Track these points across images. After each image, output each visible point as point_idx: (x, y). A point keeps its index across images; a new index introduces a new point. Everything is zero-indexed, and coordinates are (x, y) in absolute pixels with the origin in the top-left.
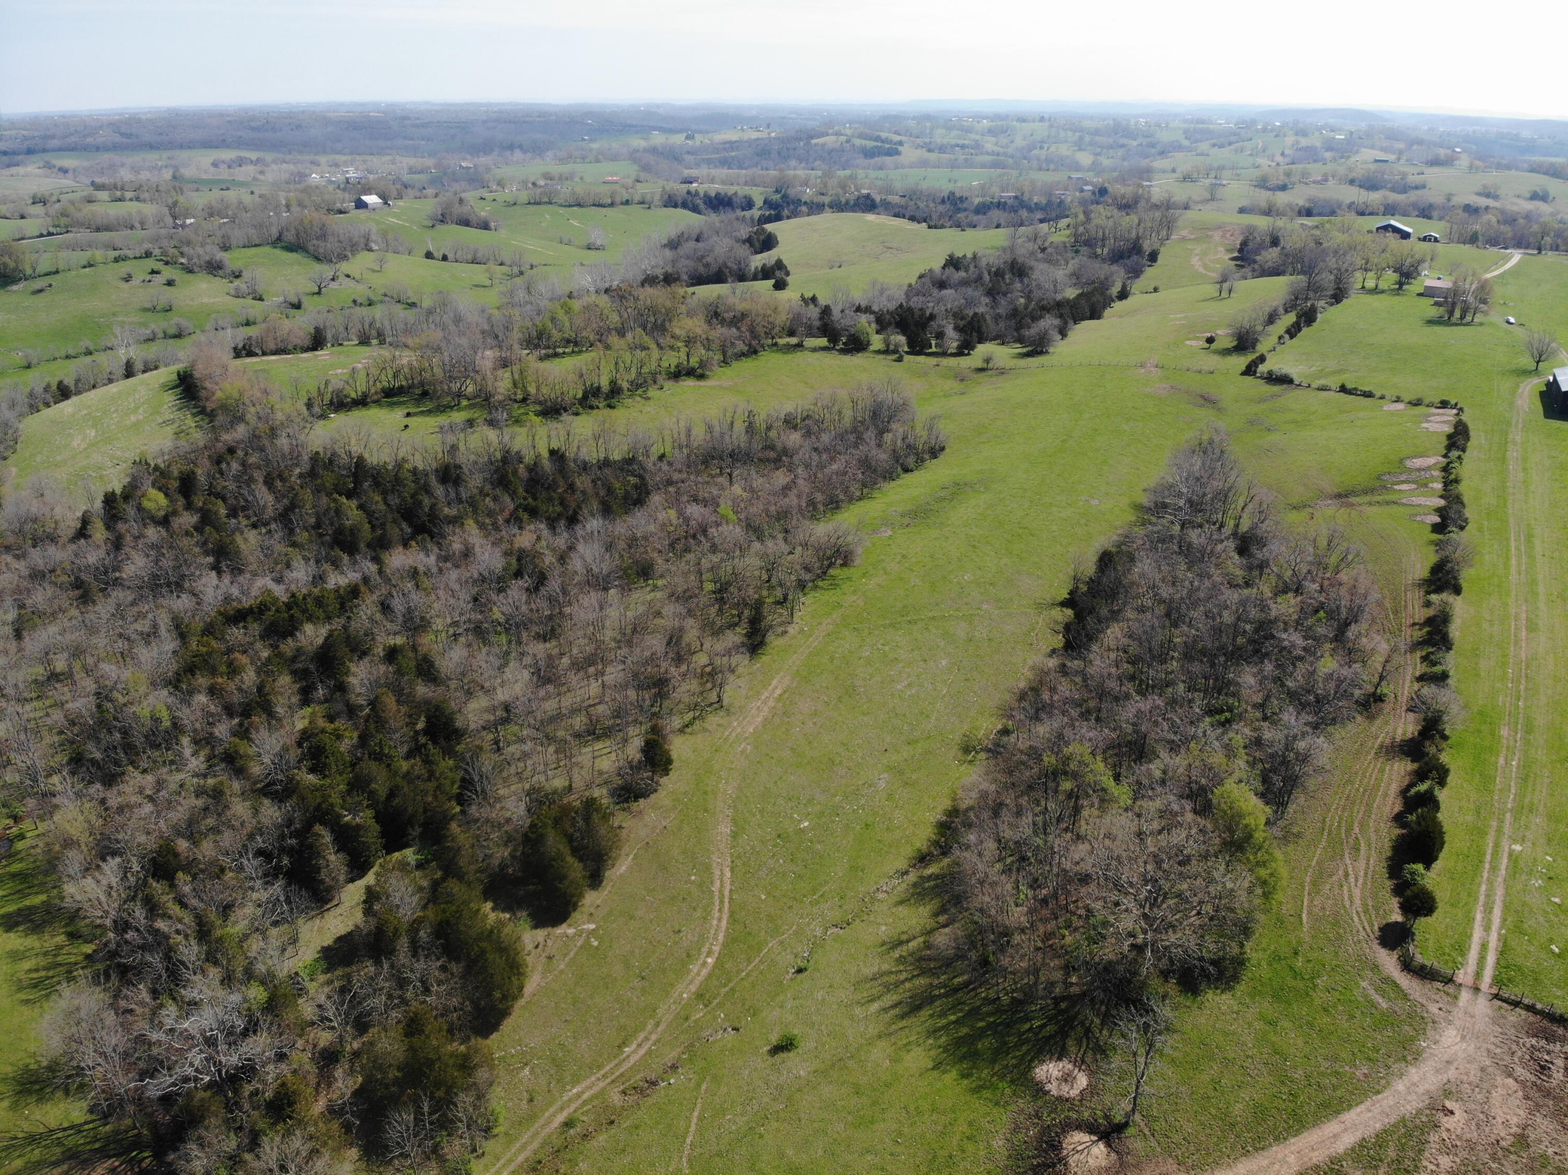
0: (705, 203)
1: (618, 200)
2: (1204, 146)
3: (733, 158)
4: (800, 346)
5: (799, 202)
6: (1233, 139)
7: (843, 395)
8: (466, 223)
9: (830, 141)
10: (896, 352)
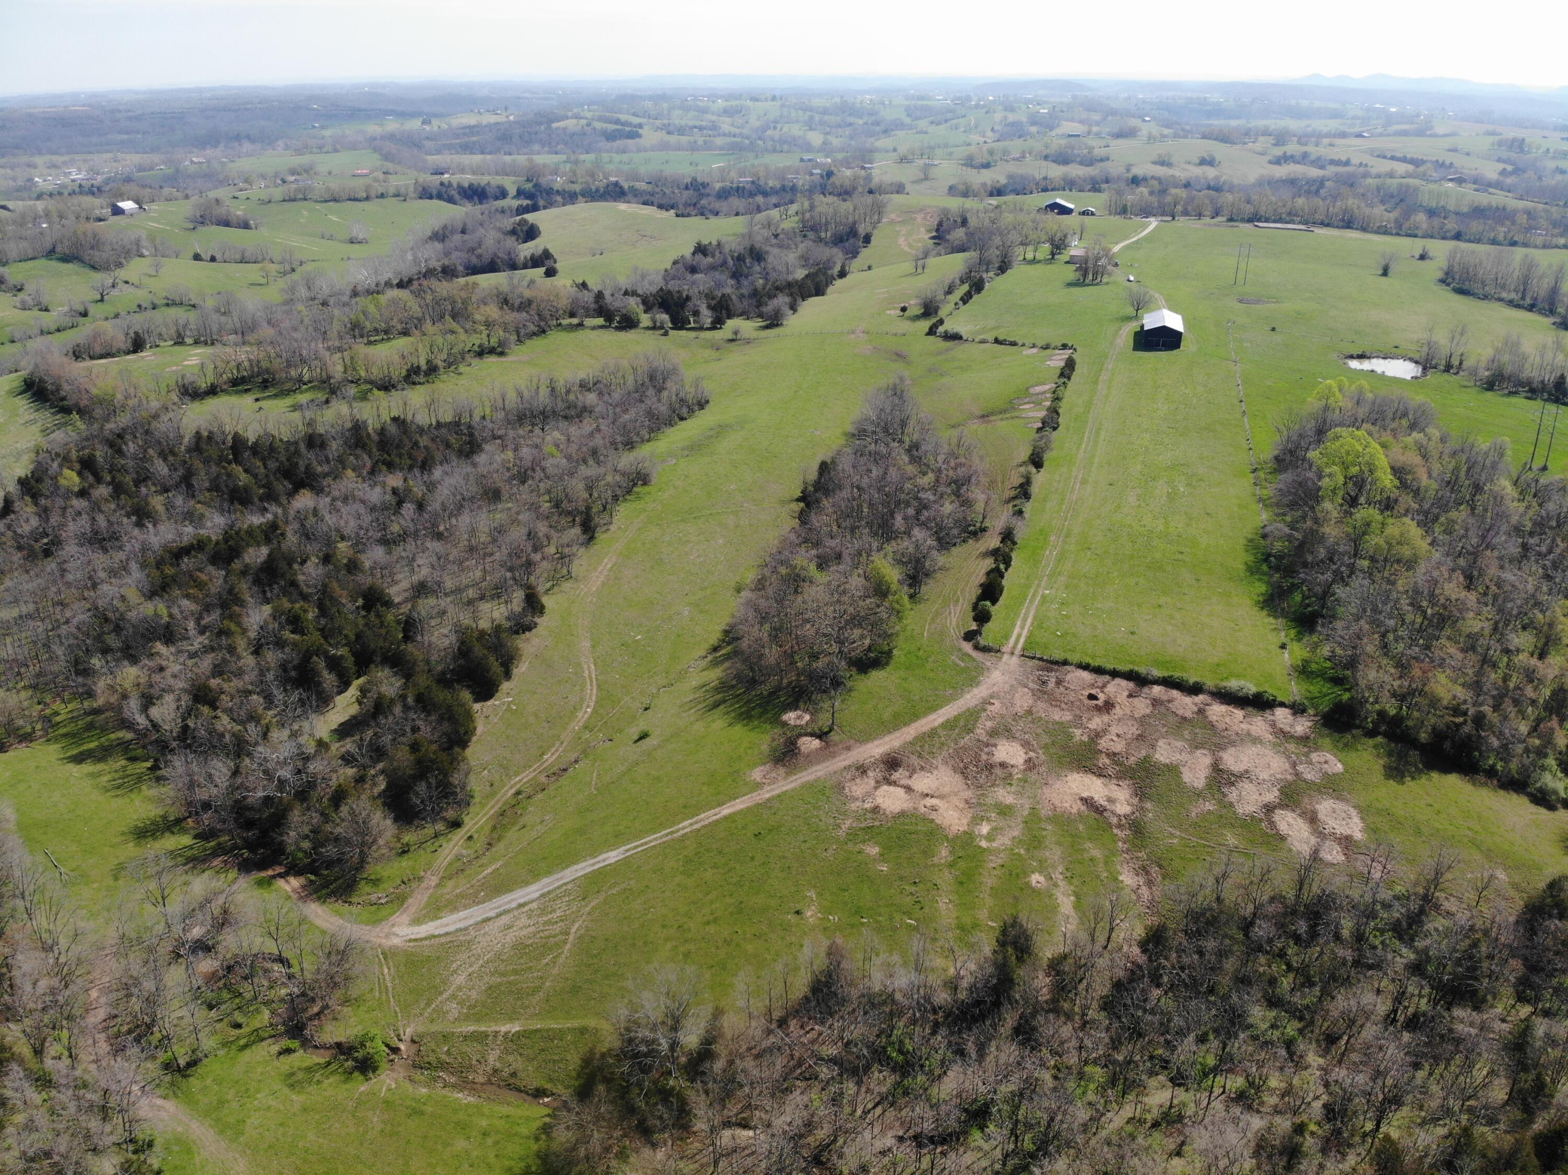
0: (459, 193)
1: (373, 193)
2: (923, 124)
3: (474, 143)
4: (581, 325)
5: (551, 192)
6: (949, 116)
7: (625, 363)
8: (227, 224)
9: (570, 124)
10: (662, 328)
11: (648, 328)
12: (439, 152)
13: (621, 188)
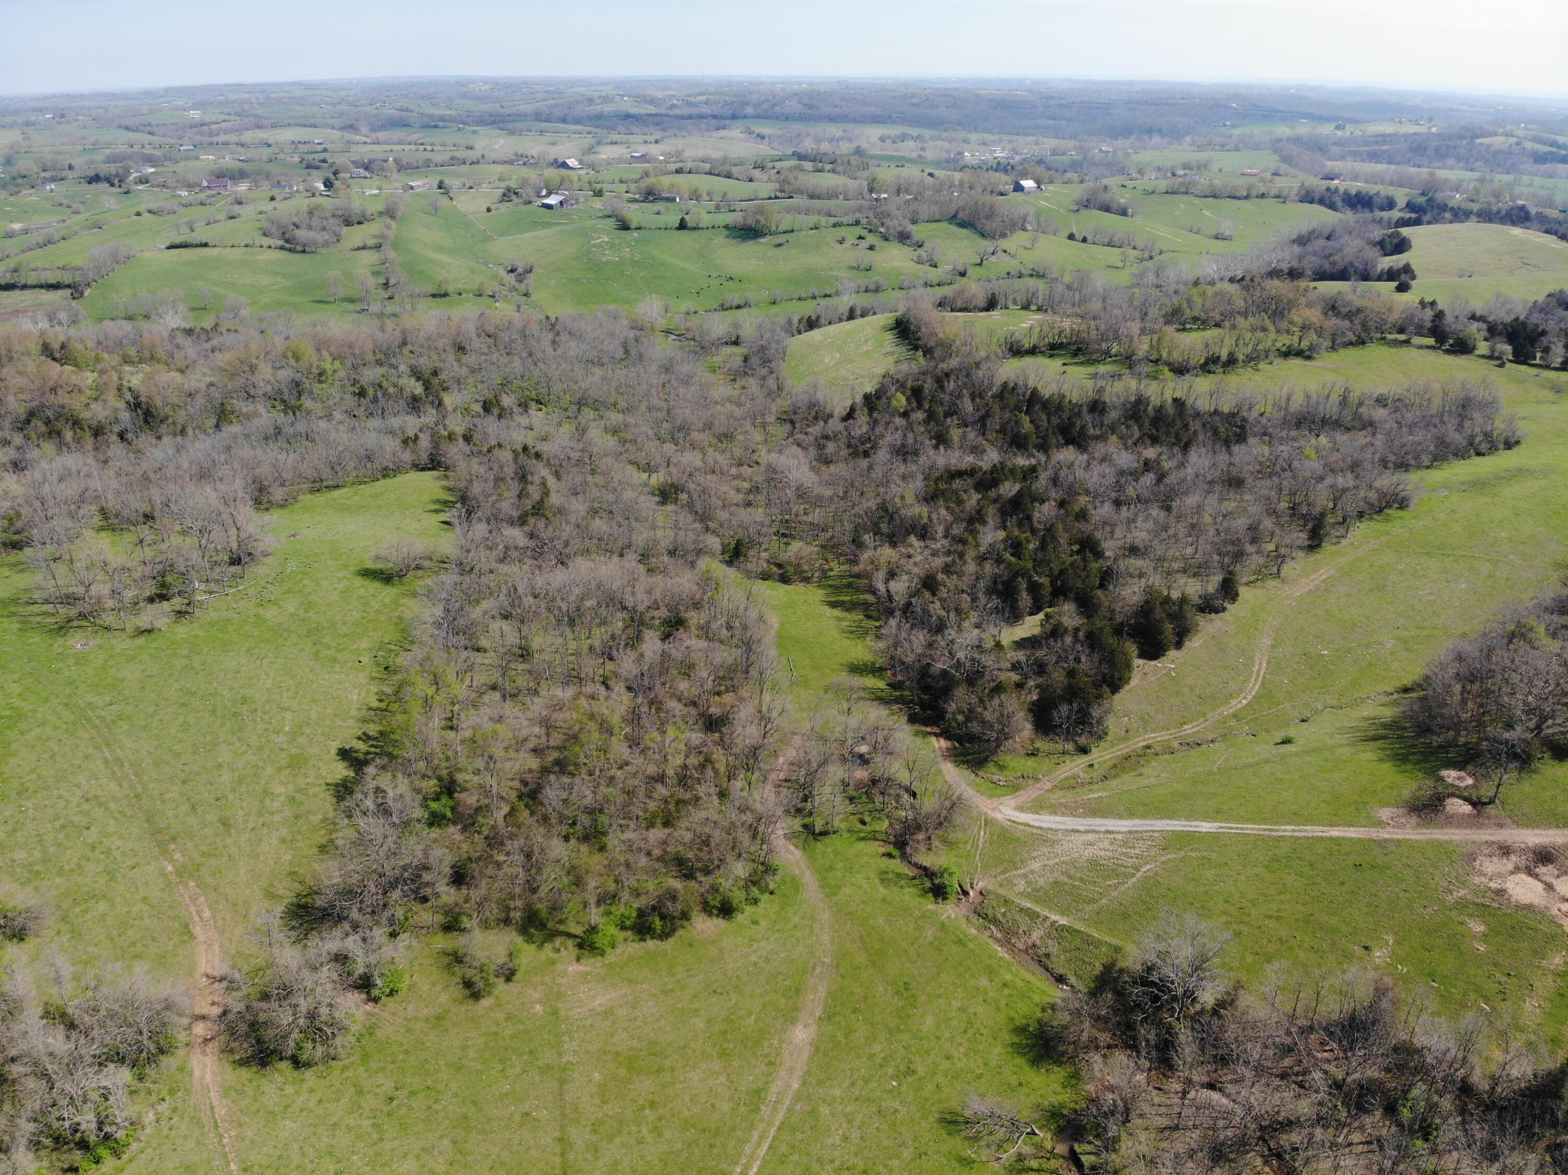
0: (1343, 200)
1: (1254, 193)
3: (1384, 152)
4: (1407, 342)
5: (1443, 208)
7: (1436, 386)
8: (1107, 209)
9: (1497, 141)
10: (1499, 358)
11: (1483, 357)
12: (1343, 158)
13: (1527, 212)
